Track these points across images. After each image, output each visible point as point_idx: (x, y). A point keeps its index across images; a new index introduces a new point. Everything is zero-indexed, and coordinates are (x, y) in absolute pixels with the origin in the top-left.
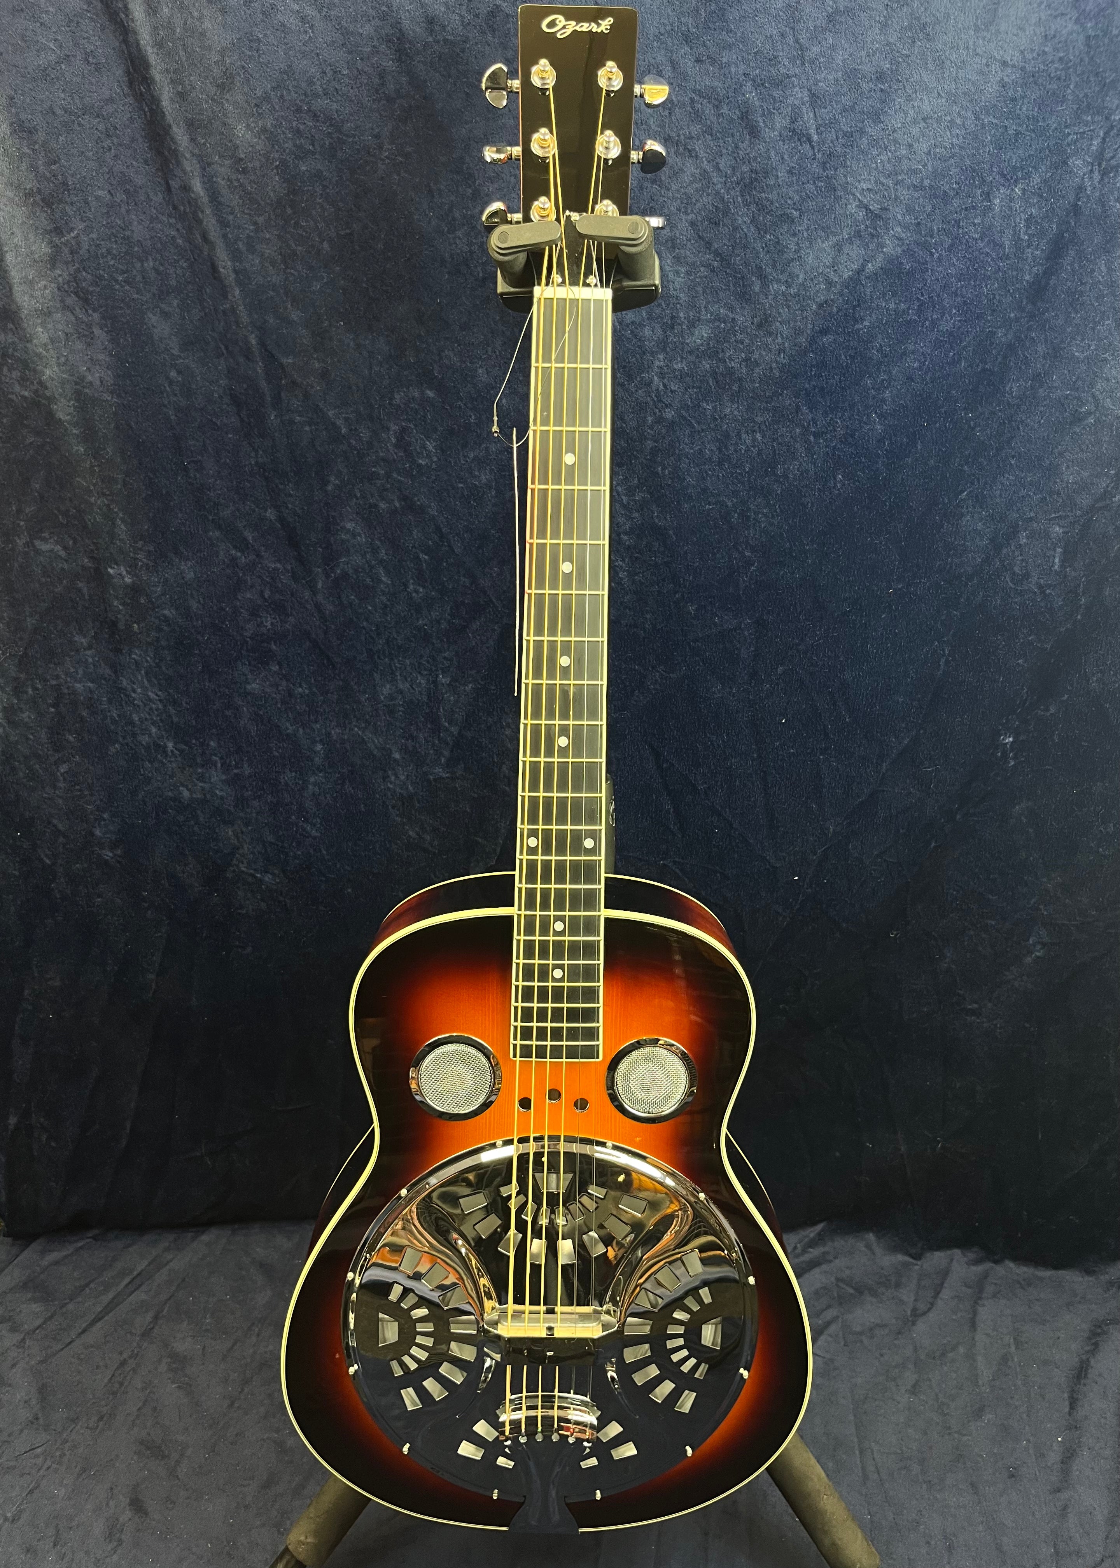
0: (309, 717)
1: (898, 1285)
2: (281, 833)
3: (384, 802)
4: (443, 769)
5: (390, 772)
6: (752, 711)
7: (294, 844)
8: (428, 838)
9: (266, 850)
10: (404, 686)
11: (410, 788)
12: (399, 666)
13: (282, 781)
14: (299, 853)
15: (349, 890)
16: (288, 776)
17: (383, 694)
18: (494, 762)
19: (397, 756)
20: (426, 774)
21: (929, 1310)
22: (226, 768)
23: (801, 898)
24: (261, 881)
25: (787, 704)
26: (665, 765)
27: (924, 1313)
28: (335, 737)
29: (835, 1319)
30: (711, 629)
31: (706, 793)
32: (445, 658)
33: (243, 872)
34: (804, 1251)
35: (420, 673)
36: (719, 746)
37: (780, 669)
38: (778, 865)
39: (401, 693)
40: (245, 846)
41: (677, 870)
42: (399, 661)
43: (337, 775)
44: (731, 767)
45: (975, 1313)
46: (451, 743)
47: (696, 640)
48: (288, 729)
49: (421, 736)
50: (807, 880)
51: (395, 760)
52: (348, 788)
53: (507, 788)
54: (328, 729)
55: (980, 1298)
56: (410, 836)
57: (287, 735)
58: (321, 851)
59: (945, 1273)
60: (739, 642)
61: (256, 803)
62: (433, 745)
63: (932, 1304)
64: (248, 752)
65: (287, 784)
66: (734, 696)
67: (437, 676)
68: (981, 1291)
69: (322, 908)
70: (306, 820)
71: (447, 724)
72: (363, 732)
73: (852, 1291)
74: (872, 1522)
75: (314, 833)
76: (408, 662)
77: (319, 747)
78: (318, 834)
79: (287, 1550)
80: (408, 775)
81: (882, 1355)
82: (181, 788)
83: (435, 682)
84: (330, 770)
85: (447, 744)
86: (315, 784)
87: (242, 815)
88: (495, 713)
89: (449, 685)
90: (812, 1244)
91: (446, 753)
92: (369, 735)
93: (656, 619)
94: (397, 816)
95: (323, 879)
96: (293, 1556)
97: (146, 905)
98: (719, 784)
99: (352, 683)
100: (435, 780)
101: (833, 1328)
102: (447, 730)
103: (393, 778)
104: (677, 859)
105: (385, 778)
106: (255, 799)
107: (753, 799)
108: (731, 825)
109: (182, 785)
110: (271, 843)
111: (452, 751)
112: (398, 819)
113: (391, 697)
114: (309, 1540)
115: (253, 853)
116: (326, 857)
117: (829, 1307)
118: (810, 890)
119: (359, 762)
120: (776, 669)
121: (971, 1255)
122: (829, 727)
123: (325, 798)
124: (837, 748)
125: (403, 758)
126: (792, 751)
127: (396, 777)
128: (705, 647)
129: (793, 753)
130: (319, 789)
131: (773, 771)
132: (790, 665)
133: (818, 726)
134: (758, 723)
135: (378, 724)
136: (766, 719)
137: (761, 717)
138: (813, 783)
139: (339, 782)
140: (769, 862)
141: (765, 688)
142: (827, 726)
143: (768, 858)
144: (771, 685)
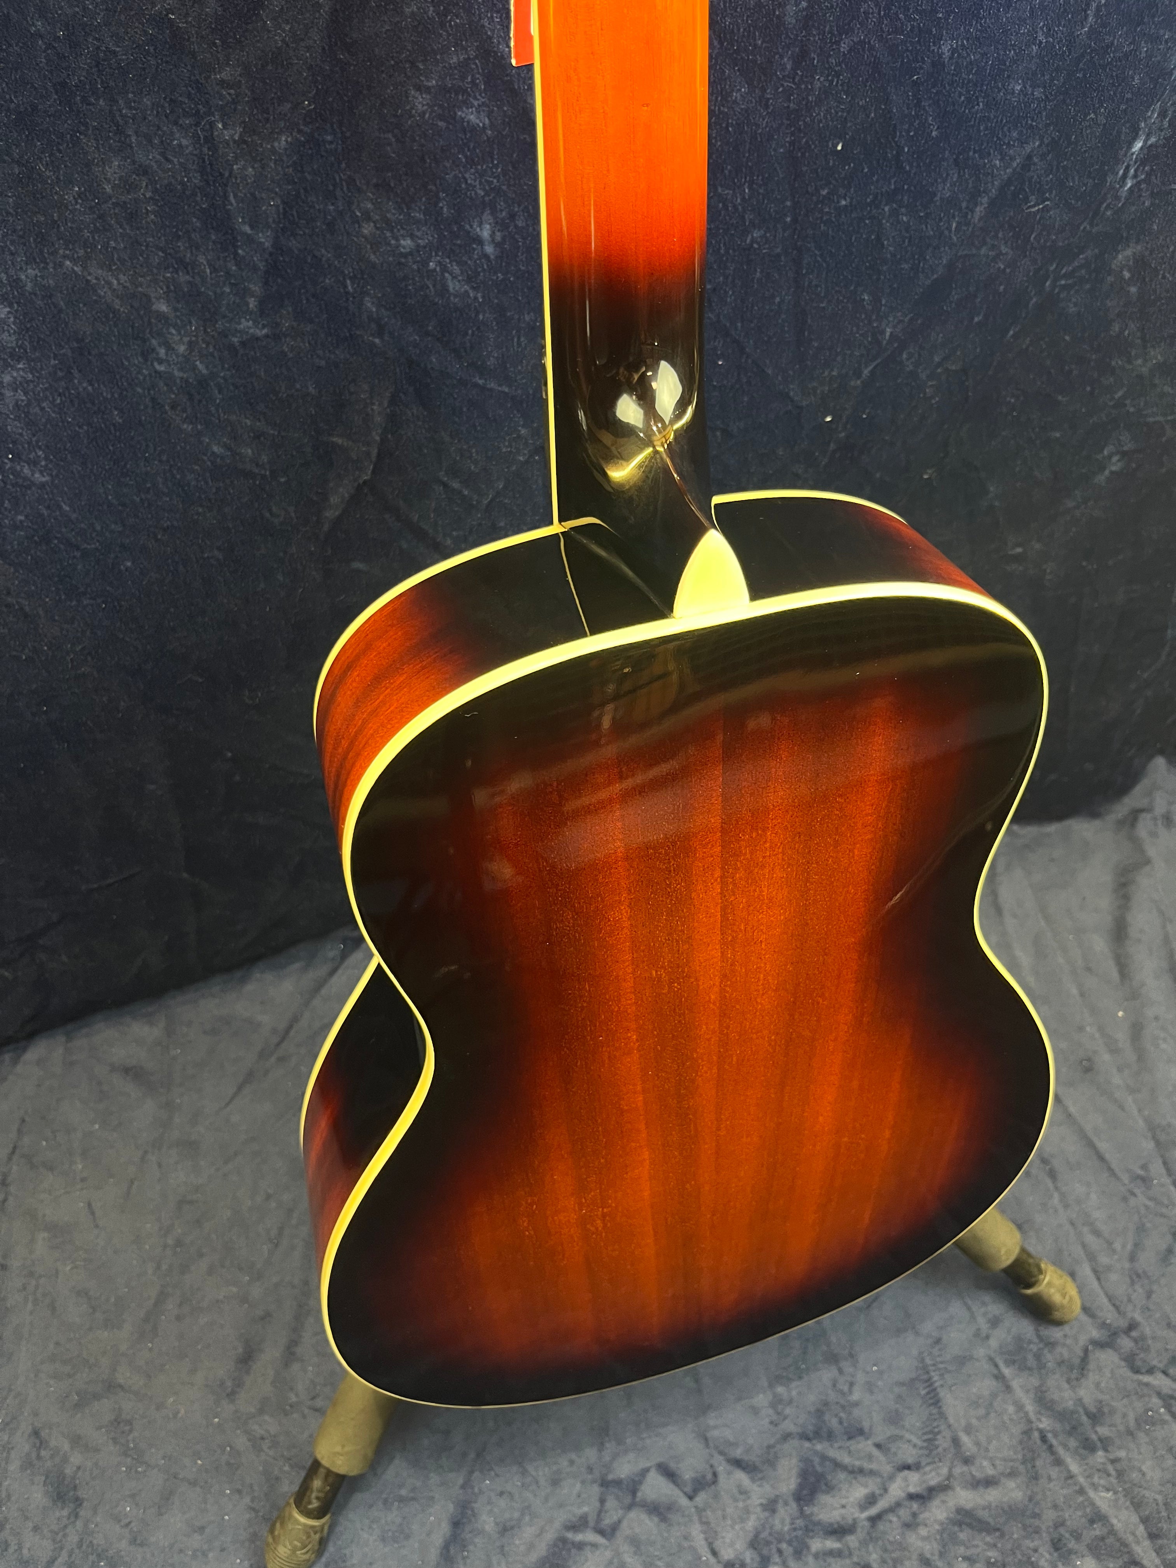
3: (153, 399)
4: (254, 321)
5: (154, 342)
6: (792, 134)
15: (129, 564)
17: (108, 181)
18: (347, 293)
19: (163, 308)
20: (224, 334)
23: (832, 446)
25: (848, 112)
28: (29, 287)
32: (222, 83)
35: (176, 123)
39: (145, 173)
43: (54, 362)
46: (261, 265)
49: (202, 259)
50: (844, 420)
51: (160, 316)
53: (377, 341)
54: (12, 272)
56: (213, 453)
58: (60, 508)
67: (212, 125)
70: (17, 457)
71: (247, 229)
72: (85, 268)
78: (46, 479)
79: (316, 1465)
83: (210, 140)
85: (255, 269)
86: (15, 386)
88: (338, 193)
91: (256, 288)
92: (95, 273)
94: (184, 421)
95: (78, 554)
100: (243, 344)
102: (250, 240)
103: (162, 352)
105: (147, 354)
107: (778, 300)
108: (742, 349)
111: (266, 283)
114: (346, 1449)
116: (74, 516)
120: (838, 43)
122: (906, 150)
123: (42, 409)
124: (912, 188)
125: (176, 310)
126: (843, 203)
127: (169, 348)
128: (725, 6)
129: (846, 206)
130: (26, 393)
131: (813, 244)
132: (863, 32)
133: (888, 150)
134: (799, 154)
135: (113, 244)
136: (813, 147)
137: (807, 142)
138: (869, 258)
139: (60, 374)
140: (792, 401)
141: (818, 85)
142: (903, 148)
143: (792, 394)
144: (828, 76)
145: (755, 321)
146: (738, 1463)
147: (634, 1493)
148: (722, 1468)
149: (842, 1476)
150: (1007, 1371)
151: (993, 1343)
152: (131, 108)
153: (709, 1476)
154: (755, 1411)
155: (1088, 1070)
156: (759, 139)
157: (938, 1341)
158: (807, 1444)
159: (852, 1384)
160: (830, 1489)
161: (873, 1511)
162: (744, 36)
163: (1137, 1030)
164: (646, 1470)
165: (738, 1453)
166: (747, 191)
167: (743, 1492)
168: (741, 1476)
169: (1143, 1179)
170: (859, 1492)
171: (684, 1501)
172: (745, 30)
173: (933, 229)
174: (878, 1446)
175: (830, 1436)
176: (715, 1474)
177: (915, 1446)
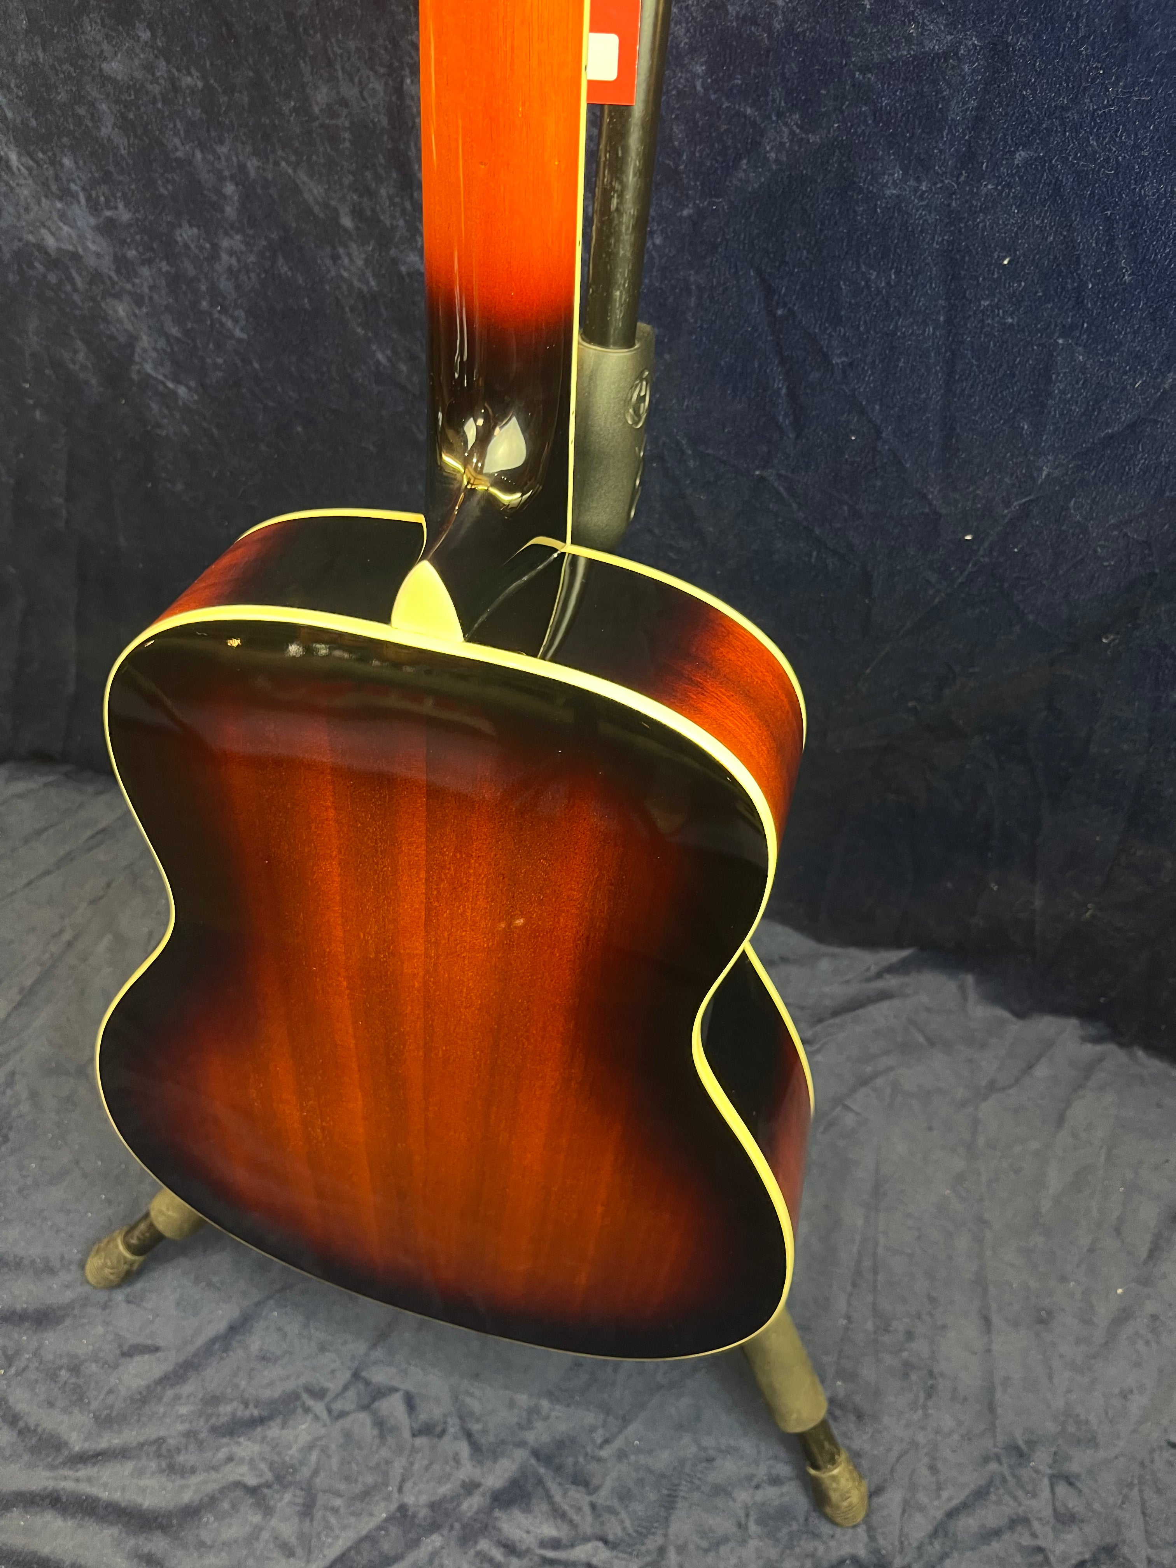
0: (208, 130)
1: (983, 1046)
2: (189, 325)
3: (337, 299)
5: (341, 250)
6: (952, 234)
7: (211, 346)
8: (404, 368)
9: (172, 349)
10: (350, 92)
11: (372, 281)
12: (339, 51)
13: (179, 239)
14: (220, 361)
15: (299, 429)
16: (186, 234)
17: (317, 103)
21: (1010, 1086)
22: (94, 207)
23: (971, 568)
24: (174, 394)
25: (1019, 228)
26: (779, 312)
27: (1003, 1089)
28: (253, 174)
29: (889, 1069)
30: (898, 48)
31: (844, 372)
33: (149, 375)
34: (879, 975)
35: (372, 69)
36: (879, 292)
37: (1021, 155)
38: (944, 511)
39: (347, 106)
40: (145, 338)
41: (781, 489)
42: (338, 40)
43: (264, 243)
44: (894, 333)
45: (1068, 1103)
47: (865, 70)
48: (177, 150)
49: (383, 192)
50: (986, 544)
51: (345, 230)
52: (283, 268)
54: (241, 158)
55: (1080, 1086)
56: (378, 360)
57: (177, 160)
58: (251, 363)
59: (1048, 1045)
60: (949, 84)
61: (145, 271)
62: (403, 211)
63: (1017, 1080)
64: (120, 183)
65: (187, 246)
66: (921, 198)
67: (402, 78)
68: (1087, 1078)
69: (263, 447)
70: (224, 310)
72: (295, 171)
73: (921, 1039)
74: (847, 1329)
75: (238, 333)
76: (353, 44)
77: (229, 189)
78: (244, 336)
79: (147, 1215)
80: (367, 260)
81: (930, 1129)
82: (43, 231)
84: (251, 232)
86: (231, 252)
87: (129, 287)
90: (891, 969)
92: (303, 177)
93: (794, 9)
94: (359, 325)
97: (31, 402)
98: (869, 359)
99: (268, 77)
100: (410, 275)
101: (879, 1082)
103: (346, 261)
104: (783, 472)
105: (336, 258)
106: (143, 263)
107: (923, 396)
108: (878, 432)
109: (44, 226)
110: (177, 339)
112: (360, 331)
113: (331, 113)
114: (169, 1213)
115: (155, 349)
116: (261, 374)
117: (887, 1053)
118: (987, 560)
119: (294, 225)
120: (1013, 154)
121: (1091, 1031)
122: (1090, 286)
123: (249, 278)
124: (1094, 329)
125: (358, 229)
126: (1010, 320)
127: (352, 260)
128: (883, 86)
129: (1012, 324)
130: (239, 261)
131: (969, 353)
132: (1042, 149)
133: (1069, 281)
134: (958, 257)
135: (314, 157)
136: (974, 252)
137: (967, 247)
138: (1034, 386)
139: (268, 254)
140: (930, 504)
141: (984, 190)
142: (1086, 283)
143: (930, 496)
144: (997, 185)
145: (896, 409)
146: (469, 1435)
147: (374, 1399)
148: (453, 1428)
149: (545, 1507)
150: (753, 1528)
151: (759, 1496)
152: (340, 48)
153: (439, 1429)
154: (512, 1404)
155: (1041, 1321)
156: (910, 229)
157: (710, 1460)
158: (533, 1461)
159: (606, 1441)
160: (527, 1509)
161: (550, 1554)
162: (901, 121)
163: (1123, 1316)
164: (396, 1390)
165: (476, 1427)
166: (893, 277)
167: (456, 1459)
168: (464, 1448)
169: (1021, 1455)
170: (549, 1530)
171: (406, 1434)
172: (903, 115)
173: (1114, 380)
174: (593, 1506)
175: (559, 1469)
176: (444, 1432)
177: (624, 1529)
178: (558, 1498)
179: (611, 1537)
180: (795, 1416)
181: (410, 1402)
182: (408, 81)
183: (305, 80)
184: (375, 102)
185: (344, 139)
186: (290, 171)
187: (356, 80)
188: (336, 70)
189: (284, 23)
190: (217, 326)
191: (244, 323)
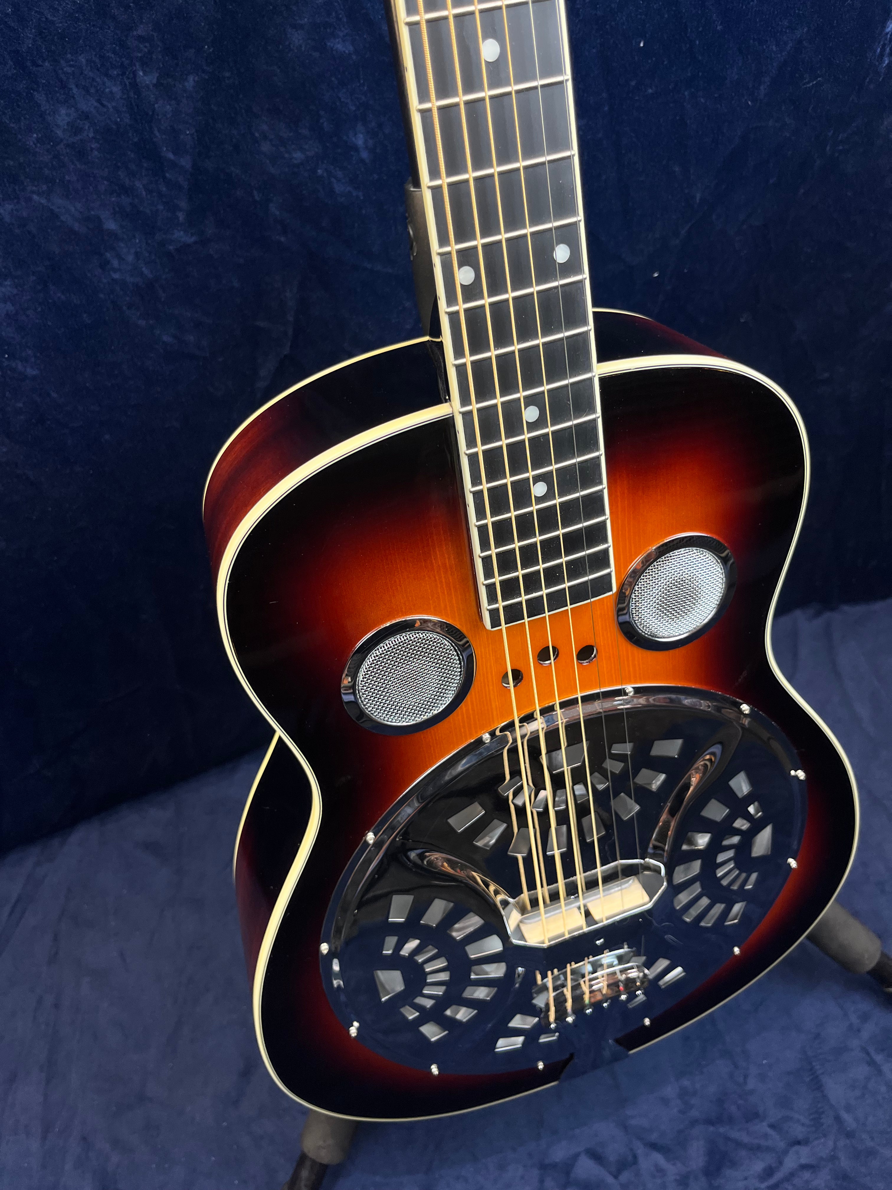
7: (7, 394)
8: (191, 338)
10: (87, 105)
11: (145, 271)
12: (69, 70)
14: (20, 405)
45: (834, 662)
68: (831, 641)
75: (31, 372)
76: (82, 59)
80: (136, 253)
84: (19, 273)
89: (158, 85)
96: (314, 1162)
112: (142, 323)
118: (670, 287)
178: (745, 1139)
179: (800, 1137)
180: (866, 956)
181: (596, 1156)
182: (141, 73)
183: (43, 109)
184: (114, 104)
185: (92, 149)
186: (44, 201)
187: (92, 90)
188: (71, 89)
189: (10, 63)
190: (9, 372)
191: (33, 360)
